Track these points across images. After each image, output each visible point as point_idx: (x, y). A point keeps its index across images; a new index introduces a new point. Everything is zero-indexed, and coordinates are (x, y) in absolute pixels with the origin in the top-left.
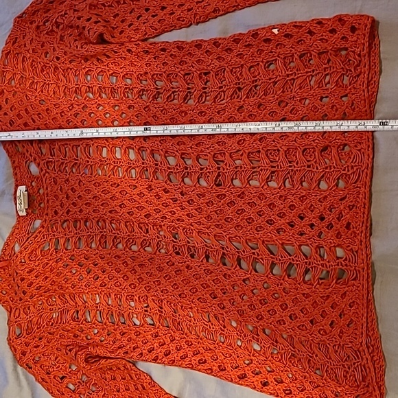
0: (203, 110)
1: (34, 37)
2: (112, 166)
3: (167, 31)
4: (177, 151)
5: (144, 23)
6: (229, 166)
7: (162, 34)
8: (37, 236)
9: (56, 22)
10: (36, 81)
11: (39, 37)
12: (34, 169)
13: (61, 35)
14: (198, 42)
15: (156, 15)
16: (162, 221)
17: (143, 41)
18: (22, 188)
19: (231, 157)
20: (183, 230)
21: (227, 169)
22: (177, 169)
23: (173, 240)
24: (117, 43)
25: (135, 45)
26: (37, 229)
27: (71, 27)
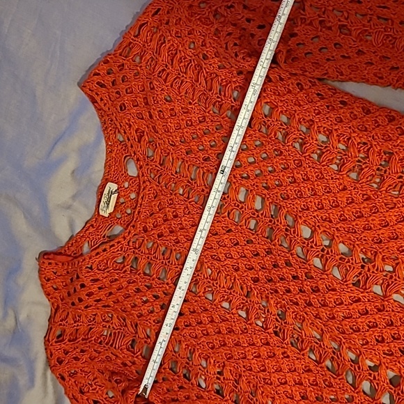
0: (369, 192)
1: (183, 18)
2: (231, 208)
3: (356, 81)
4: (318, 226)
5: (328, 60)
6: (377, 270)
7: (347, 81)
8: (113, 245)
9: (216, 10)
10: (168, 71)
11: (190, 21)
12: (132, 170)
13: (217, 29)
14: (393, 114)
15: (349, 57)
16: (271, 293)
17: (320, 80)
18: (112, 186)
19: (383, 260)
20: (293, 312)
21: (373, 272)
22: (312, 247)
23: (276, 319)
24: (287, 71)
25: (310, 81)
26: (116, 236)
27: (235, 25)
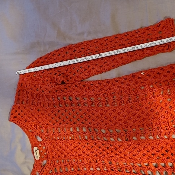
0: (115, 109)
1: (31, 83)
2: (76, 136)
3: (92, 76)
4: (106, 127)
5: (81, 73)
6: (131, 132)
7: (90, 77)
8: (46, 168)
9: (40, 75)
10: (34, 101)
11: (33, 82)
12: (40, 139)
13: (43, 81)
14: (108, 81)
15: (86, 70)
16: (103, 157)
17: (81, 81)
18: (36, 148)
19: (131, 128)
20: (113, 160)
21: (130, 133)
22: (107, 135)
23: (109, 165)
24: (70, 83)
25: (79, 83)
26: (45, 164)
27: (48, 77)
